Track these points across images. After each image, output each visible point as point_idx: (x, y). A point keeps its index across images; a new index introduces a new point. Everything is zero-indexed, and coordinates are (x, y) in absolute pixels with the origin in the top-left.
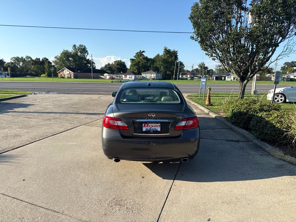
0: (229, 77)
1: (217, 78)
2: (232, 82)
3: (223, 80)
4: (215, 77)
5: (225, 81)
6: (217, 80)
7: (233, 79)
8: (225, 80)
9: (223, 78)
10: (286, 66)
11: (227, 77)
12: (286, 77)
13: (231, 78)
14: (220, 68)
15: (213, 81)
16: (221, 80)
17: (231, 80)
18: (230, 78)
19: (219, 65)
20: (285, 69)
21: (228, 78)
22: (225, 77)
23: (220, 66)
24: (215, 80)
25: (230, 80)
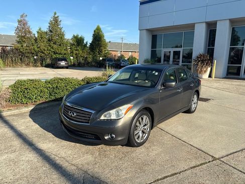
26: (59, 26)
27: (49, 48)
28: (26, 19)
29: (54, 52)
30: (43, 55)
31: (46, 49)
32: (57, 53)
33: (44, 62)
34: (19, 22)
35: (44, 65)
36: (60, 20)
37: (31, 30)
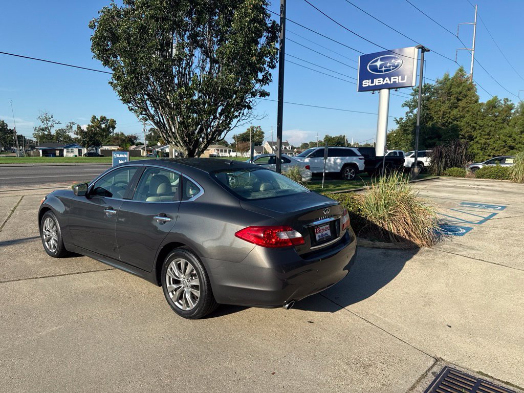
0: (70, 150)
1: (46, 153)
2: (77, 159)
3: (58, 156)
4: (41, 151)
5: (62, 158)
6: (47, 156)
7: (78, 155)
8: (61, 155)
9: (57, 152)
10: (153, 134)
11: (65, 150)
12: (160, 151)
13: (75, 152)
14: (44, 134)
15: (38, 157)
16: (54, 155)
17: (76, 156)
18: (72, 152)
19: (41, 127)
20: (152, 138)
21: (68, 152)
22: (61, 151)
23: (43, 130)
24: (41, 155)
25: (72, 156)
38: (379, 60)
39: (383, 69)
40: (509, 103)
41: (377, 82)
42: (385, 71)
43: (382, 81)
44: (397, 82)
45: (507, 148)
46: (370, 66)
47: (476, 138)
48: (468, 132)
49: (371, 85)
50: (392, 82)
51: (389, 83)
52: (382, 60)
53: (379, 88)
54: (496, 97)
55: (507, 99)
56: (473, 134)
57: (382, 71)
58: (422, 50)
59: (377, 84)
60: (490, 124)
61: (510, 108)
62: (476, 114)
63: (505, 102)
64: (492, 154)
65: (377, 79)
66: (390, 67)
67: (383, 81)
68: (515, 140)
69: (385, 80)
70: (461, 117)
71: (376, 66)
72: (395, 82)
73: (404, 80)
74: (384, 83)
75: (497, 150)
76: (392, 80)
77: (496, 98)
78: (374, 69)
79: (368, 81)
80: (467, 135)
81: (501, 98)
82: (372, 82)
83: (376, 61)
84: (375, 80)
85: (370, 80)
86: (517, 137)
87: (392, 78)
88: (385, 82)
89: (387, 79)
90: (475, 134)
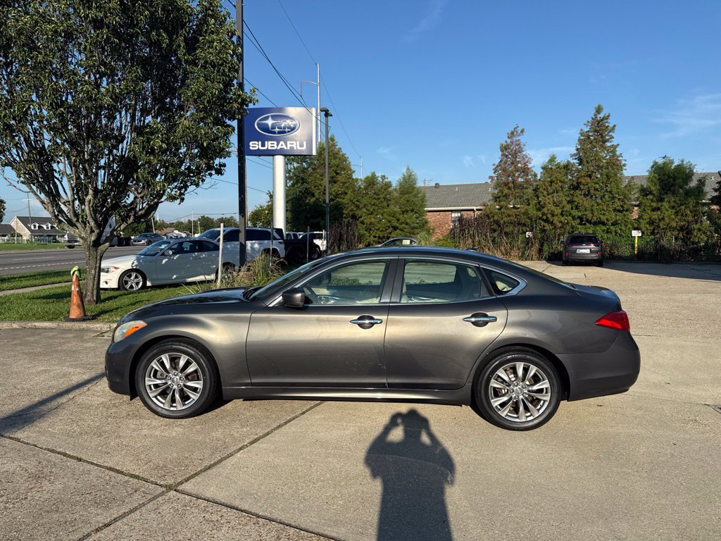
26: (608, 144)
27: (568, 207)
28: (522, 139)
29: (581, 218)
30: (548, 227)
31: (558, 211)
32: (587, 221)
33: (546, 248)
34: (504, 148)
35: (546, 254)
36: (611, 126)
37: (530, 166)
38: (270, 118)
39: (277, 130)
40: (386, 180)
41: (270, 145)
42: (279, 133)
43: (275, 145)
44: (295, 148)
45: (391, 229)
46: (258, 123)
47: (361, 217)
48: (352, 210)
49: (261, 148)
50: (288, 148)
51: (285, 148)
52: (273, 117)
53: (272, 153)
54: (374, 173)
55: (384, 176)
56: (357, 213)
57: (274, 133)
58: (326, 113)
59: (270, 148)
60: (373, 203)
61: (388, 185)
62: (357, 191)
63: (383, 180)
64: (377, 235)
65: (270, 142)
66: (284, 128)
67: (278, 145)
68: (398, 220)
69: (280, 144)
70: (342, 194)
71: (267, 125)
72: (292, 148)
73: (303, 147)
74: (278, 148)
75: (381, 231)
76: (289, 146)
77: (374, 175)
78: (265, 128)
79: (257, 143)
80: (351, 213)
81: (379, 174)
82: (263, 145)
83: (267, 118)
84: (266, 142)
85: (260, 142)
86: (401, 217)
87: (288, 143)
88: (280, 147)
89: (282, 143)
90: (358, 213)
